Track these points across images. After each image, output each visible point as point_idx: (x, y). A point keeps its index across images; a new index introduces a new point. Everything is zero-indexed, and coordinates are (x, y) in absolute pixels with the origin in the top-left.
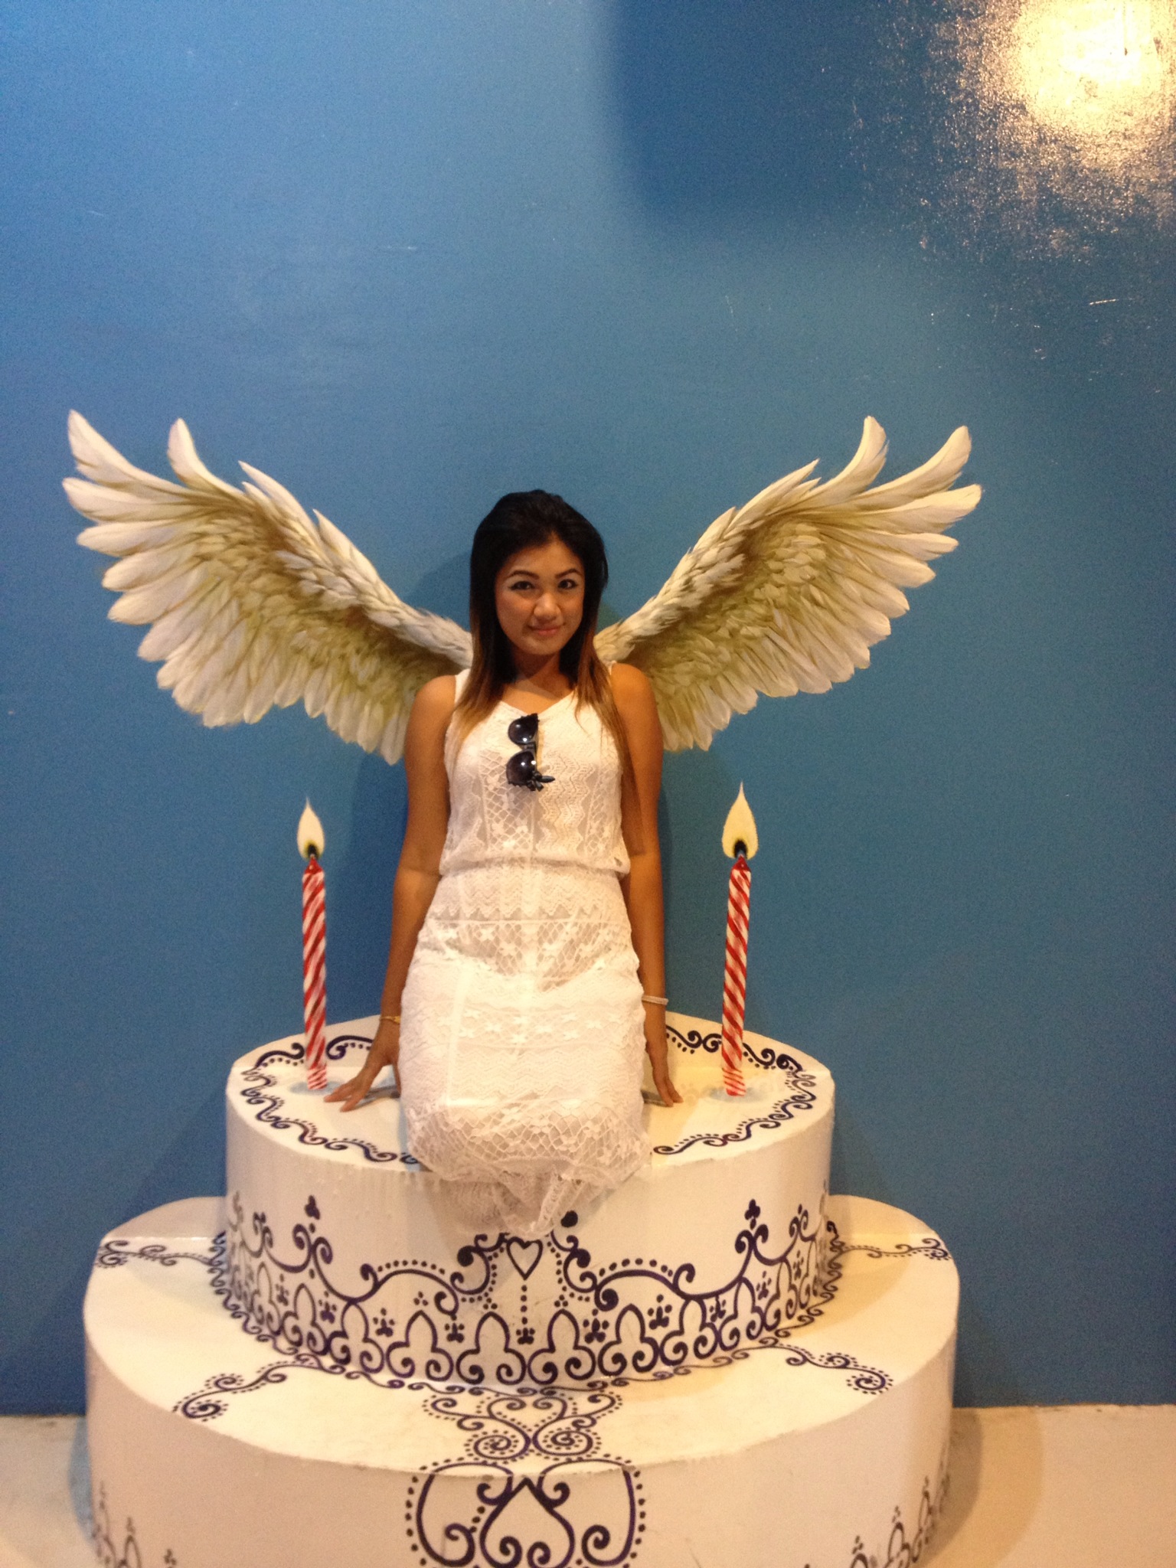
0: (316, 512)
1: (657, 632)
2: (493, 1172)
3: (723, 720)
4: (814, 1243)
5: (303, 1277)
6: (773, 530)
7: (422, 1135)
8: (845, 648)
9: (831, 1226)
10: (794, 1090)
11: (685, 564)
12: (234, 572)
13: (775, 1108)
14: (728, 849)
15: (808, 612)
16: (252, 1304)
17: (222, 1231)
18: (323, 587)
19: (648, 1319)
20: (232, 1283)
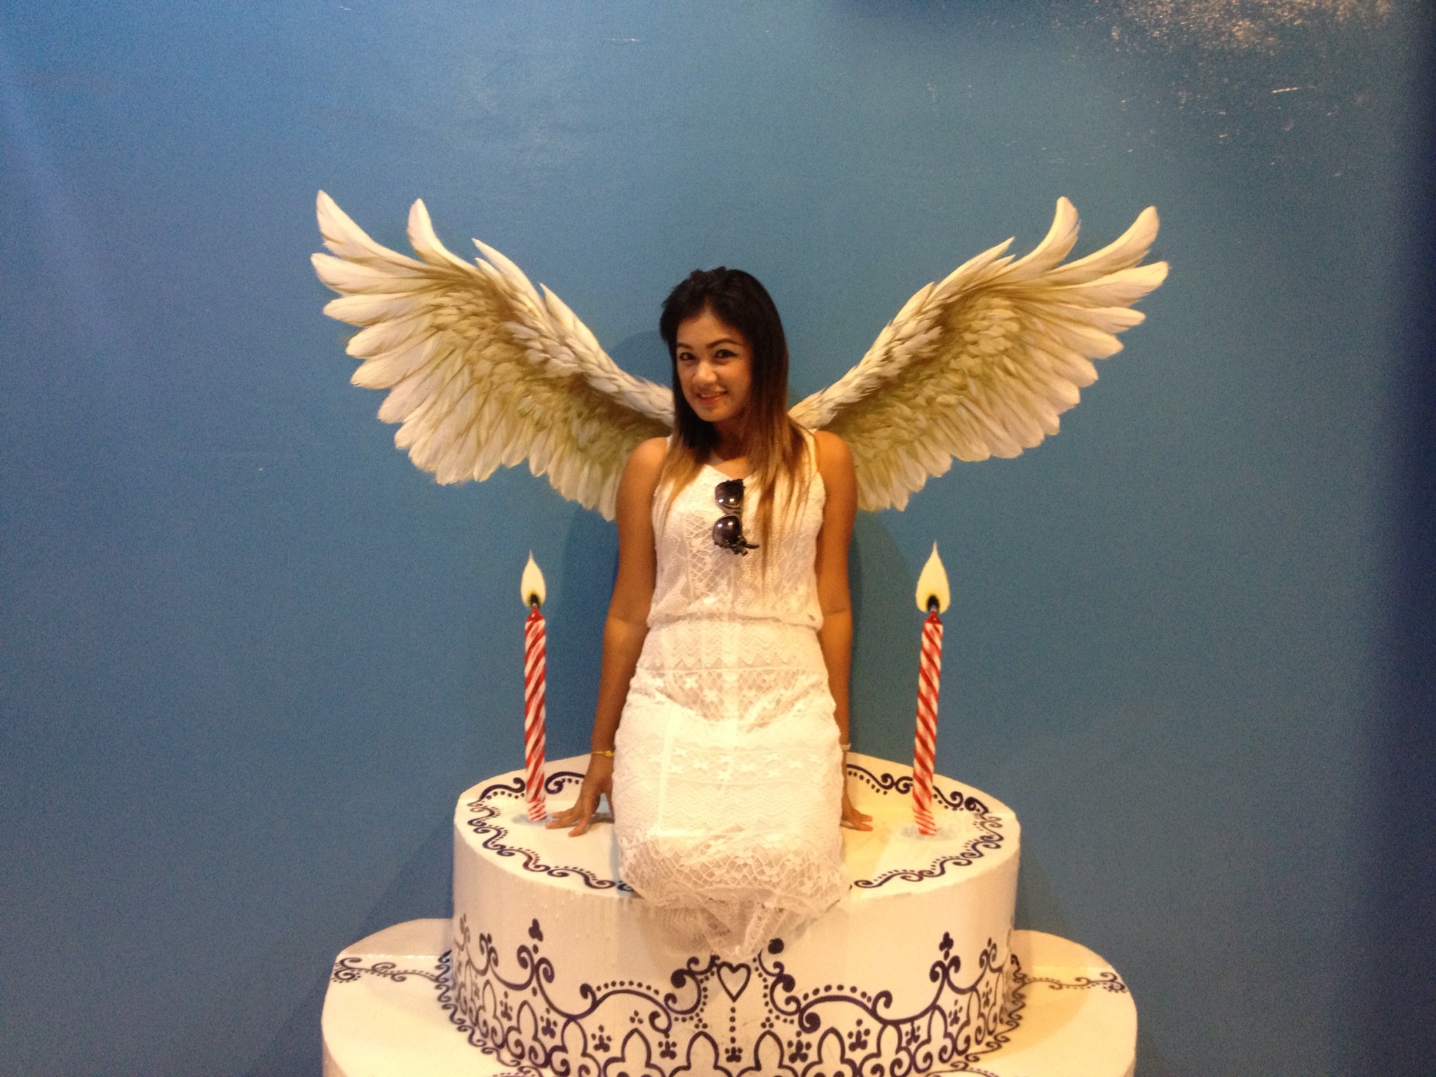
0: (542, 285)
1: (858, 400)
2: (699, 898)
3: (919, 482)
4: (1001, 975)
5: (526, 994)
6: (969, 304)
7: (633, 861)
8: (1035, 415)
9: (1014, 959)
10: (981, 830)
11: (885, 335)
12: (466, 342)
13: (965, 847)
14: (922, 604)
15: (1001, 381)
16: (477, 1019)
17: (447, 950)
18: (548, 356)
19: (848, 1042)
20: (458, 999)
